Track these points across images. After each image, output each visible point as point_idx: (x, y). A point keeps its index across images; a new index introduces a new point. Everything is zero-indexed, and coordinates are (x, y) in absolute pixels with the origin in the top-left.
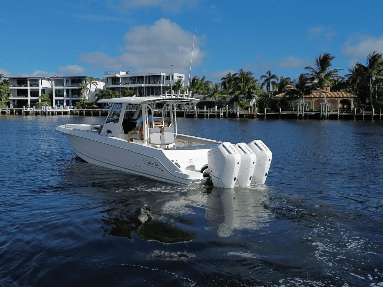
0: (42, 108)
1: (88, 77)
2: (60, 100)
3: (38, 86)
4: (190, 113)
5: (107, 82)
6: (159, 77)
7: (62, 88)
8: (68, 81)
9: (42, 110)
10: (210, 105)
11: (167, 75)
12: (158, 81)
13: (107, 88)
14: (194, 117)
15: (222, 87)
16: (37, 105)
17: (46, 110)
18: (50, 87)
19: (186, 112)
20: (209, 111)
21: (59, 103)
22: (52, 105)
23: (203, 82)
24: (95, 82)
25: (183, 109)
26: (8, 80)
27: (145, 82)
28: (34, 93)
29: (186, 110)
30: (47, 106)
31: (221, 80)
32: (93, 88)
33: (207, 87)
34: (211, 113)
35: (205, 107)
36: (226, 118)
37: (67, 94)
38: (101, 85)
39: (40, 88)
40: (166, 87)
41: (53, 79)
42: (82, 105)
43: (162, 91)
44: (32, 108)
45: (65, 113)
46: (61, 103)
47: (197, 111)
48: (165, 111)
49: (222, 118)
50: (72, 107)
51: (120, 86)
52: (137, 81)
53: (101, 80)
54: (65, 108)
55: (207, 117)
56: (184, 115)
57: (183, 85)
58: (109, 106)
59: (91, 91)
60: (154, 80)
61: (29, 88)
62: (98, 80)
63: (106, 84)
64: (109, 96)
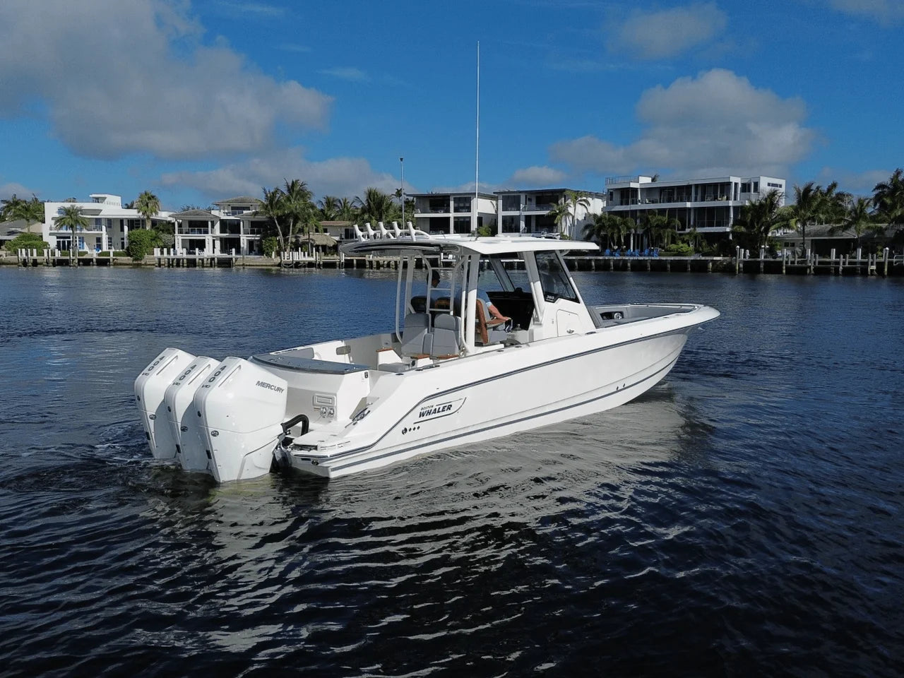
1: (570, 190)
3: (469, 211)
4: (796, 264)
5: (611, 199)
6: (724, 187)
7: (516, 213)
8: (530, 200)
10: (846, 247)
11: (743, 182)
12: (724, 196)
13: (610, 213)
14: (805, 274)
15: (875, 205)
19: (787, 262)
20: (842, 260)
23: (830, 196)
24: (584, 200)
25: (780, 255)
26: (413, 201)
27: (693, 198)
28: (462, 225)
29: (787, 257)
31: (874, 190)
32: (580, 212)
33: (840, 205)
34: (847, 265)
35: (834, 251)
36: (884, 276)
37: (526, 226)
38: (597, 206)
39: (474, 214)
40: (742, 207)
43: (732, 216)
47: (812, 259)
48: (738, 260)
49: (874, 277)
51: (639, 206)
52: (675, 196)
53: (598, 196)
55: (836, 272)
56: (782, 269)
57: (783, 204)
58: (614, 249)
59: (575, 218)
60: (715, 192)
61: (452, 215)
62: (591, 195)
63: (607, 203)
64: (613, 229)
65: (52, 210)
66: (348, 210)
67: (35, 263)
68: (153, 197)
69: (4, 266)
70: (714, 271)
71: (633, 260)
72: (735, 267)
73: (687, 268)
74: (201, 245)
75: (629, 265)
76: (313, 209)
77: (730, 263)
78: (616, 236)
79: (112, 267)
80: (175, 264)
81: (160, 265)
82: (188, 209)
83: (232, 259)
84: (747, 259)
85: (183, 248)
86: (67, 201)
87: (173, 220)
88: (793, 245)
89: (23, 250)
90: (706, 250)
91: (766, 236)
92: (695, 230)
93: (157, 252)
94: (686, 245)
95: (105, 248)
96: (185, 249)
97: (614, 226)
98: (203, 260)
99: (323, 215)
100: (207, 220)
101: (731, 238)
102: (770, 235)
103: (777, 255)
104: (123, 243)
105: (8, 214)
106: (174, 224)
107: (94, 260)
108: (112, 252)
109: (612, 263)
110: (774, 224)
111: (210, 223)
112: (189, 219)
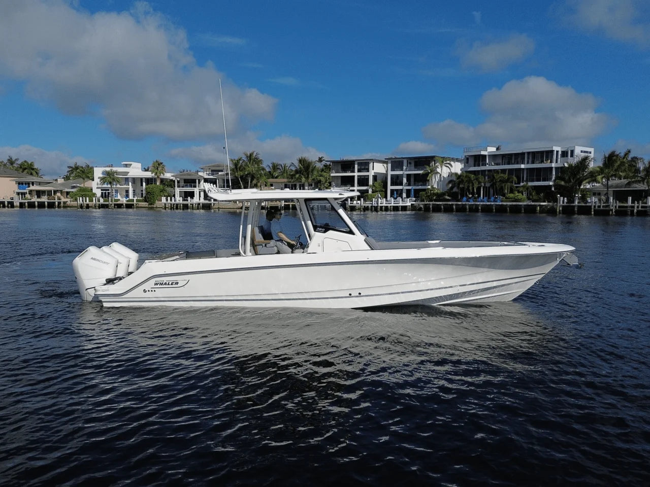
0: (372, 201)
1: (438, 157)
2: (397, 190)
3: (368, 170)
4: (602, 208)
5: (467, 163)
6: (549, 154)
7: (400, 173)
8: (410, 163)
9: (372, 204)
10: (639, 196)
11: (563, 150)
12: (548, 160)
13: (467, 172)
14: (608, 215)
16: (366, 197)
17: (378, 204)
18: (385, 172)
19: (595, 206)
20: (636, 204)
21: (397, 194)
22: (386, 197)
23: (627, 159)
24: (448, 163)
25: (590, 201)
26: (330, 165)
27: (526, 162)
28: (363, 181)
29: (595, 203)
30: (379, 199)
32: (445, 172)
33: (634, 166)
34: (640, 209)
35: (630, 199)
37: (407, 181)
38: (457, 168)
39: (371, 174)
40: (562, 168)
41: (390, 161)
42: (429, 196)
43: (554, 174)
44: (359, 202)
45: (404, 208)
46: (399, 193)
47: (613, 204)
48: (558, 205)
50: (414, 199)
51: (487, 167)
52: (513, 160)
53: (458, 160)
54: (404, 201)
55: (632, 214)
56: (591, 212)
57: (592, 165)
58: (469, 197)
59: (442, 176)
60: (542, 157)
61: (356, 174)
62: (453, 160)
63: (465, 165)
64: (469, 183)
65: (98, 172)
66: (287, 172)
67: (88, 207)
68: (162, 163)
69: (69, 208)
70: (541, 212)
71: (483, 205)
72: (557, 209)
73: (521, 210)
74: (192, 195)
75: (480, 208)
76: (263, 171)
77: (553, 206)
78: (471, 188)
79: (135, 209)
80: (175, 208)
81: (165, 208)
82: (184, 171)
83: (211, 204)
84: (565, 204)
85: (180, 197)
86: (107, 167)
87: (174, 178)
88: (599, 194)
89: (81, 198)
90: (535, 197)
91: (580, 188)
92: (527, 183)
93: (164, 199)
94: (520, 194)
95: (131, 197)
96: (181, 198)
97: (470, 181)
98: (193, 205)
99: (270, 175)
100: (194, 178)
101: (553, 189)
102: (582, 187)
103: (587, 201)
104: (142, 194)
105: (72, 175)
106: (174, 181)
107: (124, 205)
108: (135, 199)
109: (468, 207)
110: (586, 179)
111: (197, 181)
112: (185, 178)
